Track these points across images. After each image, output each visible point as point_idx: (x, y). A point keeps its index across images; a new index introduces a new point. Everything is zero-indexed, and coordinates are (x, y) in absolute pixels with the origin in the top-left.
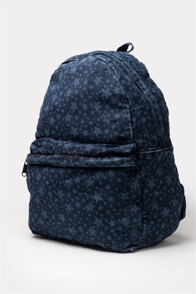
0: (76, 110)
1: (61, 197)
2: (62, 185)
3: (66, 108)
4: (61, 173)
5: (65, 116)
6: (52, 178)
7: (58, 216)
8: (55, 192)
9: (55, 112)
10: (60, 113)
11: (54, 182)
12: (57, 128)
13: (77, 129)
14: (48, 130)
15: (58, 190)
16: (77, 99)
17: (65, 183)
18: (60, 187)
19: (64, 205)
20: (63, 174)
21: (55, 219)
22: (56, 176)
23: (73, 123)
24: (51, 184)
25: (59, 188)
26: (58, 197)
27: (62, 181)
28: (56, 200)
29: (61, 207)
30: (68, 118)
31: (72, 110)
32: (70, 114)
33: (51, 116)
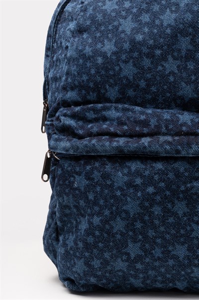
0: (188, 50)
1: (180, 213)
2: (187, 190)
3: (165, 47)
4: (182, 170)
5: (163, 63)
6: (161, 180)
7: (170, 248)
8: (169, 206)
9: (136, 54)
10: (151, 55)
11: (168, 187)
12: (143, 84)
13: (192, 86)
14: (117, 88)
15: (176, 202)
16: (191, 30)
17: (193, 187)
18: (181, 195)
19: (188, 228)
20: (186, 170)
21: (161, 255)
22: (171, 175)
23: (184, 75)
24: (159, 191)
25: (178, 198)
26: (175, 214)
27: (185, 183)
28: (171, 220)
29: (182, 232)
30: (171, 65)
31: (179, 50)
32: (175, 59)
33: (126, 62)
